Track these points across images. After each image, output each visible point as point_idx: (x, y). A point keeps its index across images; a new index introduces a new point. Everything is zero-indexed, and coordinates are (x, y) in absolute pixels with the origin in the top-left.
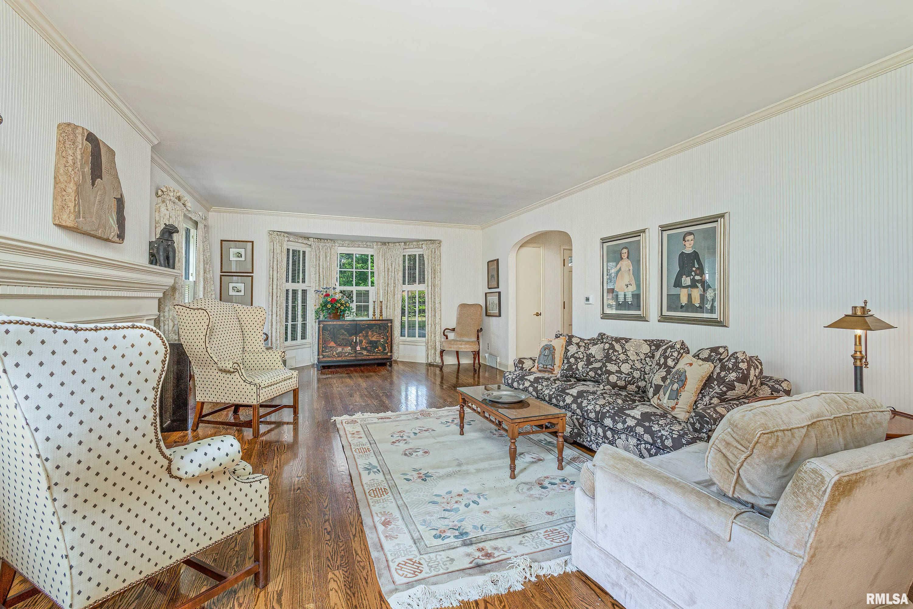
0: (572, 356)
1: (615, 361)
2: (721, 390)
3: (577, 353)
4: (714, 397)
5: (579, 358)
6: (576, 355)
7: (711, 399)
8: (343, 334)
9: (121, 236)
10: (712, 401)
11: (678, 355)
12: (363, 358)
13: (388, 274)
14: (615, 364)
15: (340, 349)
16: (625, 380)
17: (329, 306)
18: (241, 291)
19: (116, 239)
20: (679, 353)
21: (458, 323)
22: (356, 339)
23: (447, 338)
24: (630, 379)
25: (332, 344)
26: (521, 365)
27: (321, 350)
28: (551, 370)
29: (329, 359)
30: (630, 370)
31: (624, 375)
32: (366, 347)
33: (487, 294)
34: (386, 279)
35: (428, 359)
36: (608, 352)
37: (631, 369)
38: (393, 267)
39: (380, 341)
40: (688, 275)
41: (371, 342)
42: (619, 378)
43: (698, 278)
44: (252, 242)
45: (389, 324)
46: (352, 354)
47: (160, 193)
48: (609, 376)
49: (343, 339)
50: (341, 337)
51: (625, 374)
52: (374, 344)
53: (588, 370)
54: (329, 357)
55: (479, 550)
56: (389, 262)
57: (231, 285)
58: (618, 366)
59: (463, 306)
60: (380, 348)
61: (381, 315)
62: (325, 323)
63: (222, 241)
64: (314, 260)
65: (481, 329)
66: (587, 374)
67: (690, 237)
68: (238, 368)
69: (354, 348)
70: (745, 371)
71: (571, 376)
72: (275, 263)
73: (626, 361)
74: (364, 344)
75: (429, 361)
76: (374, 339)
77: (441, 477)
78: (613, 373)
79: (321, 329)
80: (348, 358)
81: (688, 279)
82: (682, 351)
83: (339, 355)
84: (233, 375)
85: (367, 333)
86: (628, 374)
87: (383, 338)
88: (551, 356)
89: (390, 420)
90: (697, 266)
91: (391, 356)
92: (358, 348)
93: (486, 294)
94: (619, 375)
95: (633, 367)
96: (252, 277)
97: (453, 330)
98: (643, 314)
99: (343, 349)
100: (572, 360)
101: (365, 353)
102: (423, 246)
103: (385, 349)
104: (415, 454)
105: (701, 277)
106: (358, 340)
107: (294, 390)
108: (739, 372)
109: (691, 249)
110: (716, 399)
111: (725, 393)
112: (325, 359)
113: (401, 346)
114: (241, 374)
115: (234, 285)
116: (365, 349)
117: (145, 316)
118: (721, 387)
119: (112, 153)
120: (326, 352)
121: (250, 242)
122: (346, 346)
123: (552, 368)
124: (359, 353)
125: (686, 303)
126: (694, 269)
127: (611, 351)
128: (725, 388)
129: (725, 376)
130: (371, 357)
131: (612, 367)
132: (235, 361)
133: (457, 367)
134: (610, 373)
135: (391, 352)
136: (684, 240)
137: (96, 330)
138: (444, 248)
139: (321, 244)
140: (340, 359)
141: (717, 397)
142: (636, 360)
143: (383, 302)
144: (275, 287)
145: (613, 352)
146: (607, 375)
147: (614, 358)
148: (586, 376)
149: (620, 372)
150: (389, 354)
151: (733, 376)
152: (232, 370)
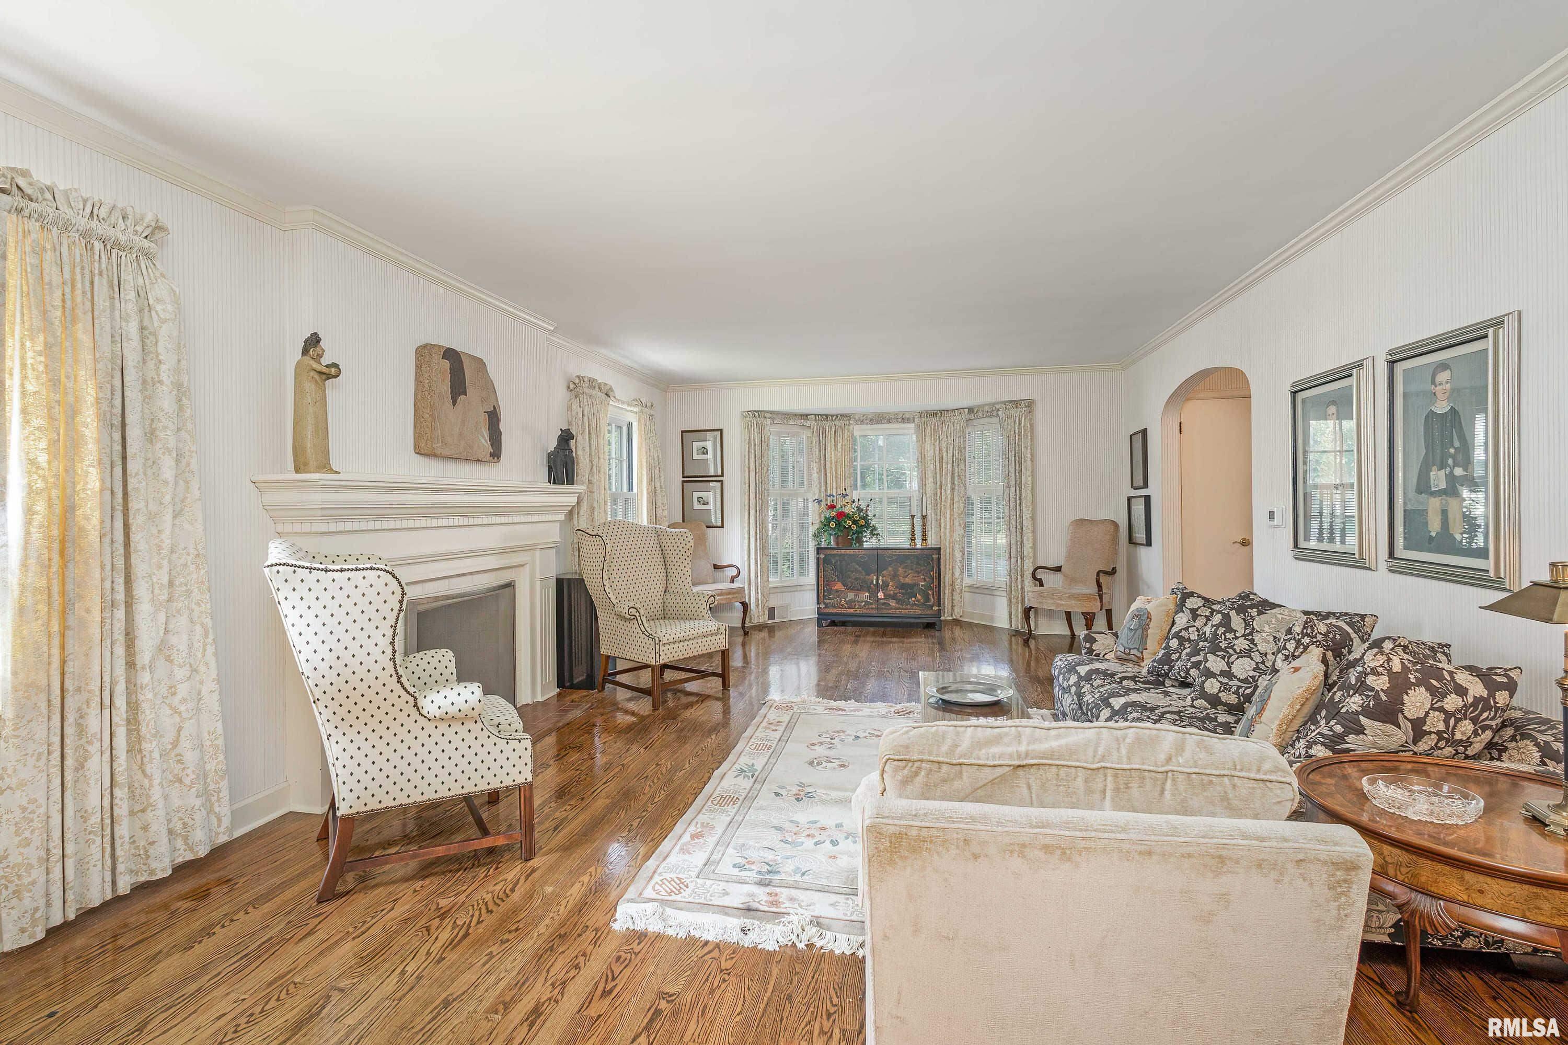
0: (1177, 635)
1: (1224, 650)
2: (1331, 730)
3: (1186, 629)
4: (1315, 743)
5: (1189, 640)
6: (1183, 633)
7: (1309, 747)
8: (856, 571)
9: (496, 454)
10: (1312, 752)
11: (1297, 648)
12: (890, 612)
13: (941, 467)
14: (1223, 658)
15: (851, 596)
16: (1235, 693)
17: (832, 524)
18: (707, 503)
19: (488, 458)
20: (1299, 643)
21: (1069, 556)
22: (877, 580)
23: (1042, 585)
24: (1248, 691)
25: (839, 586)
26: (1088, 645)
27: (821, 595)
28: (1136, 659)
29: (835, 611)
30: (1252, 673)
31: (1236, 682)
32: (895, 594)
33: (1133, 500)
34: (938, 475)
35: (1011, 622)
36: (1216, 630)
37: (1254, 670)
38: (950, 455)
39: (918, 585)
40: (1442, 466)
41: (903, 586)
42: (1225, 688)
43: (1458, 471)
44: (721, 430)
45: (935, 556)
46: (871, 604)
47: (572, 386)
48: (1206, 680)
49: (856, 579)
50: (853, 575)
51: (1239, 680)
52: (908, 590)
53: (1189, 664)
54: (835, 607)
55: (770, 894)
56: (944, 445)
57: (696, 495)
58: (1228, 663)
59: (1081, 523)
60: (919, 597)
61: (924, 539)
62: (828, 552)
63: (682, 432)
64: (817, 450)
65: (1114, 569)
66: (1187, 672)
67: (1444, 376)
68: (637, 614)
69: (874, 594)
70: (1382, 695)
71: (1167, 675)
72: (752, 460)
73: (1247, 654)
74: (891, 589)
75: (1014, 627)
76: (908, 580)
77: (823, 802)
78: (1213, 675)
79: (821, 562)
80: (865, 611)
81: (1442, 473)
82: (1306, 640)
83: (851, 604)
84: (632, 622)
85: (896, 571)
86: (1245, 681)
87: (925, 580)
88: (1140, 632)
89: (844, 713)
90: (1457, 444)
91: (939, 611)
92: (881, 595)
93: (1129, 499)
94: (1225, 680)
95: (1261, 666)
96: (722, 482)
97: (1058, 569)
98: (1361, 553)
99: (856, 596)
100: (1174, 643)
101: (893, 603)
102: (1000, 413)
103: (928, 600)
104: (824, 764)
105: (1466, 470)
106: (880, 582)
107: (723, 652)
108: (1367, 696)
109: (1445, 403)
110: (1320, 747)
111: (1341, 738)
112: (827, 610)
113: (967, 596)
114: (640, 622)
115: (701, 494)
116: (894, 597)
117: (539, 544)
118: (1332, 723)
119: (480, 363)
120: (830, 599)
121: (717, 430)
122: (861, 589)
123: (1139, 655)
124: (884, 604)
125: (1439, 530)
126: (1452, 451)
127: (1221, 630)
128: (1339, 727)
129: (1340, 702)
130: (903, 612)
131: (1215, 664)
132: (632, 604)
133: (1069, 640)
134: (1209, 674)
135: (939, 605)
136: (1433, 382)
137: (341, 571)
138: (1040, 414)
139: (827, 424)
140: (852, 611)
141: (1323, 744)
142: (1269, 651)
143: (929, 517)
144: (752, 496)
145: (1224, 633)
146: (1204, 678)
147: (1223, 645)
148: (1186, 677)
149: (1228, 674)
150: (936, 608)
151: (1354, 702)
152: (627, 616)
